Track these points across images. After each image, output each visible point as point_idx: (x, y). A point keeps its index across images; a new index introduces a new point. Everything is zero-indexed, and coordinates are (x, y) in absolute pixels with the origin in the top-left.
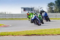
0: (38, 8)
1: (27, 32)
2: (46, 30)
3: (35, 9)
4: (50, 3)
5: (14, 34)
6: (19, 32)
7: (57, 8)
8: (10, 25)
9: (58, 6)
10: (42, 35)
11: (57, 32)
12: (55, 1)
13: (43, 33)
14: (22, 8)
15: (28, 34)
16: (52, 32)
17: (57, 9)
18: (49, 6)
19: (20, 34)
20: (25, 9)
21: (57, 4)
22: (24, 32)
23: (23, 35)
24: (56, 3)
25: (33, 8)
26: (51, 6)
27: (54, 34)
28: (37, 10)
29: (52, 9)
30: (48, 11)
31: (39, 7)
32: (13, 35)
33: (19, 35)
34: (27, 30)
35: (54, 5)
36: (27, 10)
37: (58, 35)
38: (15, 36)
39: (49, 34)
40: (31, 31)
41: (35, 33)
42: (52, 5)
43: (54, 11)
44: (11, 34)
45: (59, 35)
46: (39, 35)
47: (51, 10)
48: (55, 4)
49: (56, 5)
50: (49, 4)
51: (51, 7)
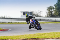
0: (37, 12)
1: (27, 36)
2: (46, 34)
3: (34, 13)
4: (50, 7)
5: (13, 38)
6: (18, 36)
7: (56, 12)
8: (10, 29)
9: (58, 9)
10: (42, 39)
11: (56, 36)
12: (55, 5)
13: (42, 37)
14: (21, 12)
15: (27, 38)
17: (56, 13)
18: (48, 10)
19: (19, 38)
20: (25, 13)
21: (56, 8)
22: (23, 36)
23: (23, 39)
24: (55, 7)
25: (33, 12)
26: (50, 10)
28: (36, 14)
29: (51, 13)
30: (48, 15)
34: (26, 34)
35: (54, 9)
37: (57, 38)
39: (49, 38)
40: (31, 35)
41: (34, 37)
42: (52, 9)
43: (53, 15)
44: (10, 38)
45: (59, 38)
46: (39, 39)
47: (51, 14)
48: (54, 8)
50: (48, 8)
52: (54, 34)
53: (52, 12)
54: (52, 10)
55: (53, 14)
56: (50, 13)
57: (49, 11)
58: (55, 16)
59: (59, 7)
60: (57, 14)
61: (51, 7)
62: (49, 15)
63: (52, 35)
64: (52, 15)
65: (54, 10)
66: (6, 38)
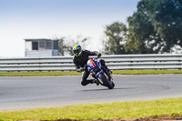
0: (76, 41)
1: (44, 112)
2: (101, 106)
3: (65, 43)
4: (113, 25)
6: (19, 113)
7: (133, 39)
11: (135, 112)
12: (129, 18)
14: (27, 40)
15: (46, 118)
16: (120, 112)
17: (133, 42)
18: (108, 34)
19: (22, 117)
20: (37, 43)
21: (133, 27)
22: (33, 111)
24: (130, 25)
25: (62, 40)
26: (115, 35)
27: (126, 118)
29: (118, 43)
30: (108, 48)
35: (125, 30)
36: (42, 47)
40: (55, 110)
42: (119, 31)
43: (124, 50)
47: (116, 45)
48: (128, 27)
49: (130, 30)
50: (109, 28)
51: (114, 37)
52: (128, 108)
53: (120, 39)
54: (121, 35)
55: (122, 46)
56: (113, 43)
57: (112, 35)
58: (129, 52)
59: (141, 24)
60: (136, 46)
61: (117, 24)
62: (112, 49)
63: (122, 111)
64: (120, 50)
65: (125, 34)
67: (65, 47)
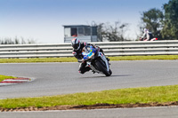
1: (83, 97)
2: (138, 90)
3: (104, 29)
4: (150, 11)
5: (42, 105)
6: (57, 99)
7: (169, 25)
10: (127, 107)
13: (128, 101)
14: (66, 27)
15: (84, 103)
16: (157, 96)
17: (169, 28)
18: (145, 21)
19: (61, 102)
20: (76, 29)
21: (169, 14)
22: (72, 96)
23: (70, 106)
24: (166, 12)
25: (100, 26)
26: (152, 21)
27: (163, 102)
28: (110, 31)
29: (155, 29)
31: (117, 23)
32: (39, 107)
33: (56, 107)
34: (82, 92)
35: (162, 17)
36: (81, 33)
37: (173, 104)
38: (47, 108)
41: (105, 101)
43: (161, 36)
44: (33, 103)
45: (177, 103)
46: (118, 106)
47: (153, 31)
48: (164, 14)
49: (166, 17)
50: (146, 14)
51: (151, 24)
52: (164, 92)
53: (158, 25)
54: (158, 21)
55: (159, 32)
57: (149, 22)
58: (166, 38)
60: (173, 33)
61: (153, 10)
63: (158, 95)
65: (161, 21)
66: (22, 105)
67: (103, 33)
